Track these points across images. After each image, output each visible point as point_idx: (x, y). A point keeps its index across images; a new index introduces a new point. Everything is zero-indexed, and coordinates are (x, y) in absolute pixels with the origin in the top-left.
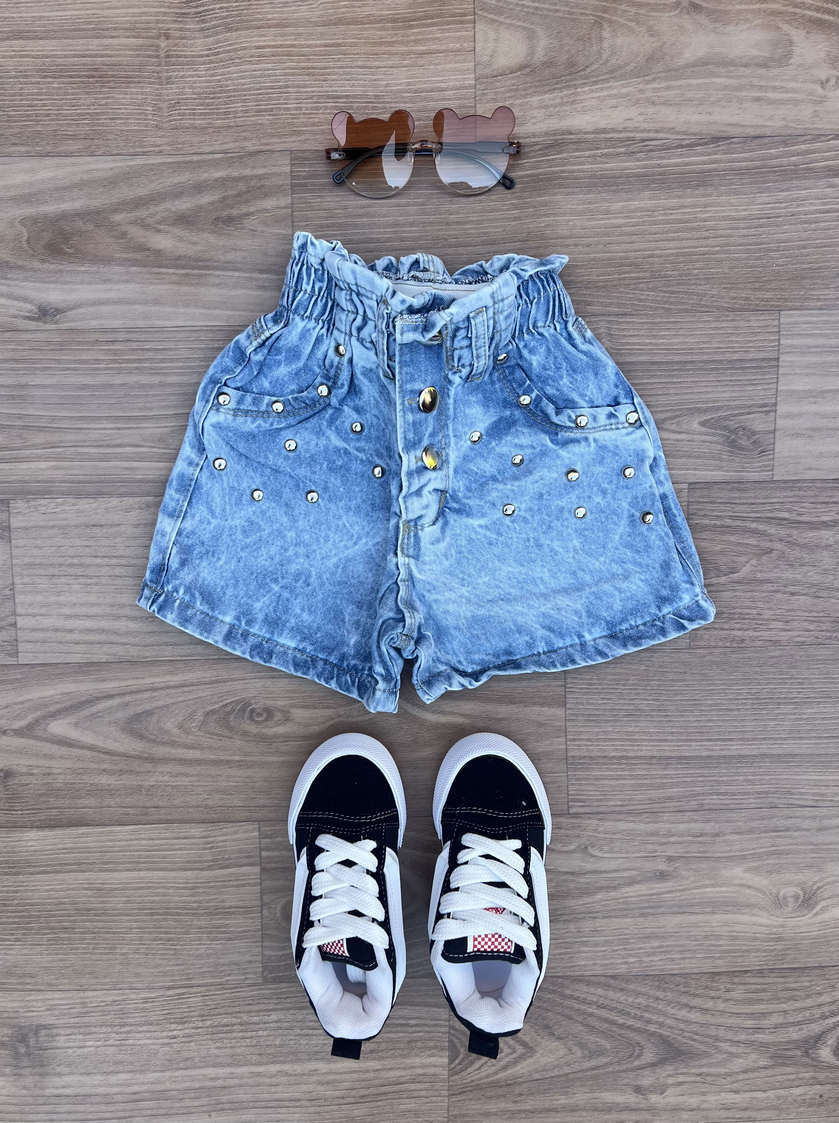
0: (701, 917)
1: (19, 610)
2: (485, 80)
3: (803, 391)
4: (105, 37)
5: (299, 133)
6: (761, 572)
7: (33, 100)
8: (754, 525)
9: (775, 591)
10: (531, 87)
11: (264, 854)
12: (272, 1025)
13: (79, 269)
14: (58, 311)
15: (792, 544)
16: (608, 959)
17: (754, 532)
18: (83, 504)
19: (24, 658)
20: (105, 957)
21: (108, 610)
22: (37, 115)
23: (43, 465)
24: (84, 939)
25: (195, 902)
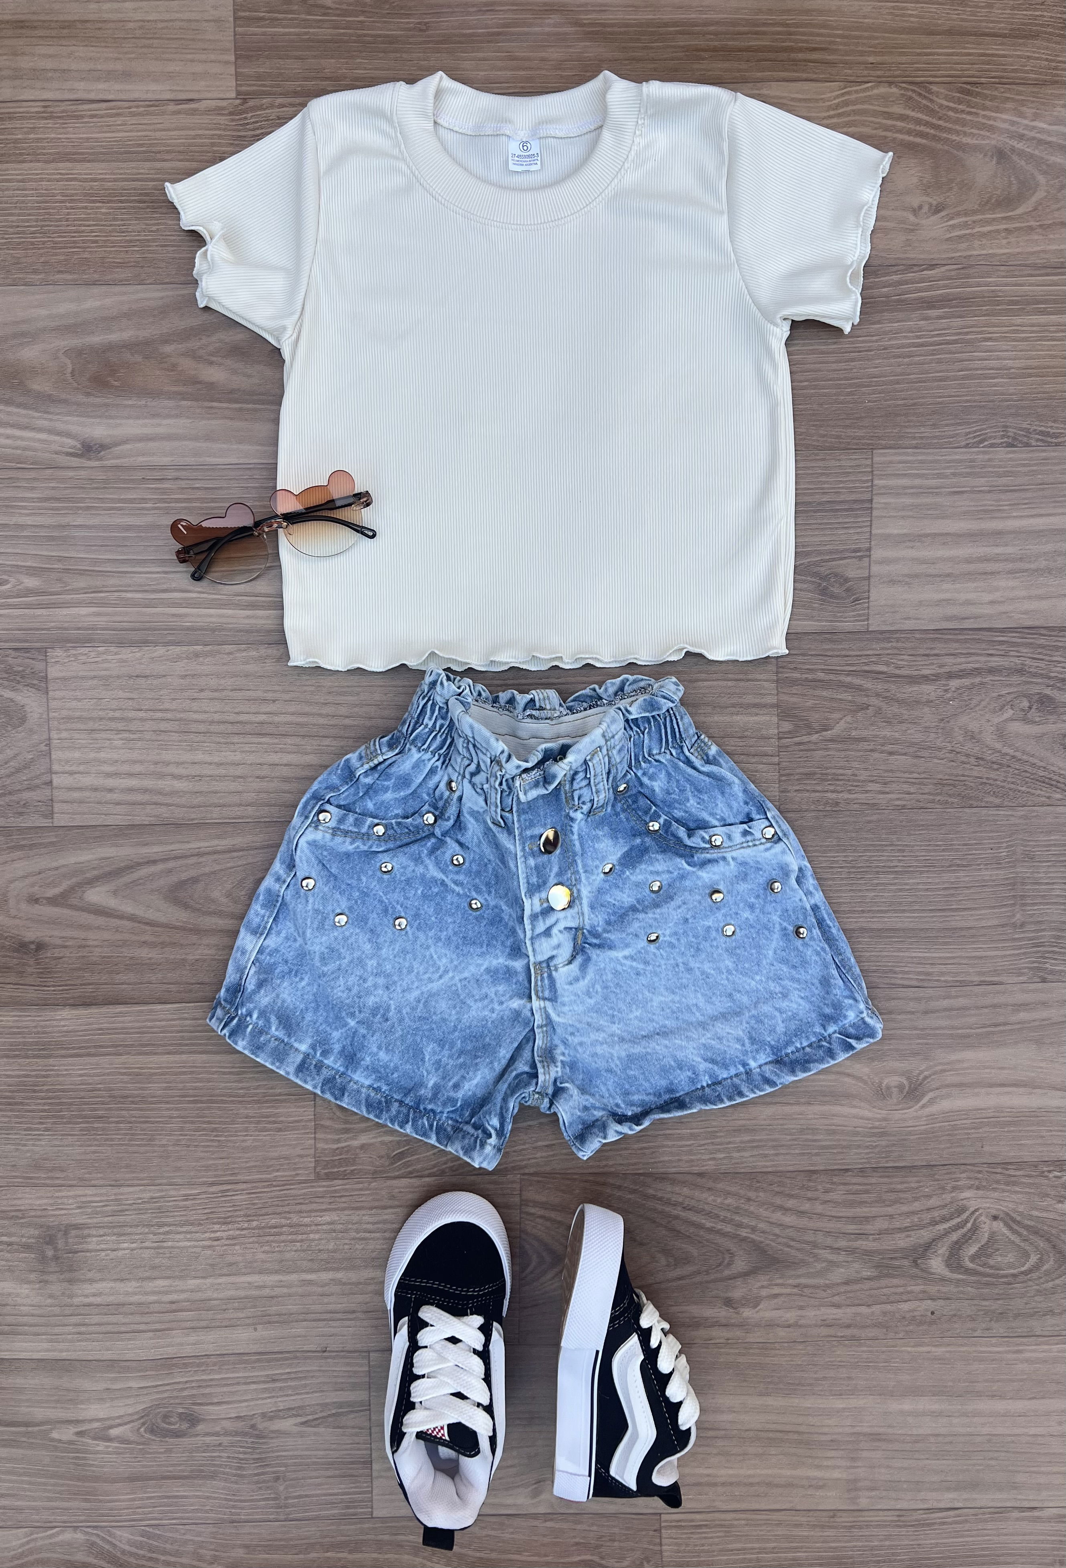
0: (797, 1109)
1: (56, 767)
3: (898, 535)
6: (856, 729)
7: (80, 225)
8: (849, 679)
9: (871, 750)
12: (324, 1227)
13: (126, 402)
14: (103, 447)
15: (890, 699)
16: (695, 1154)
17: (849, 686)
18: (126, 653)
19: (60, 820)
20: (142, 1149)
21: (152, 767)
22: (84, 242)
23: (84, 611)
24: (119, 1129)
25: (241, 1088)
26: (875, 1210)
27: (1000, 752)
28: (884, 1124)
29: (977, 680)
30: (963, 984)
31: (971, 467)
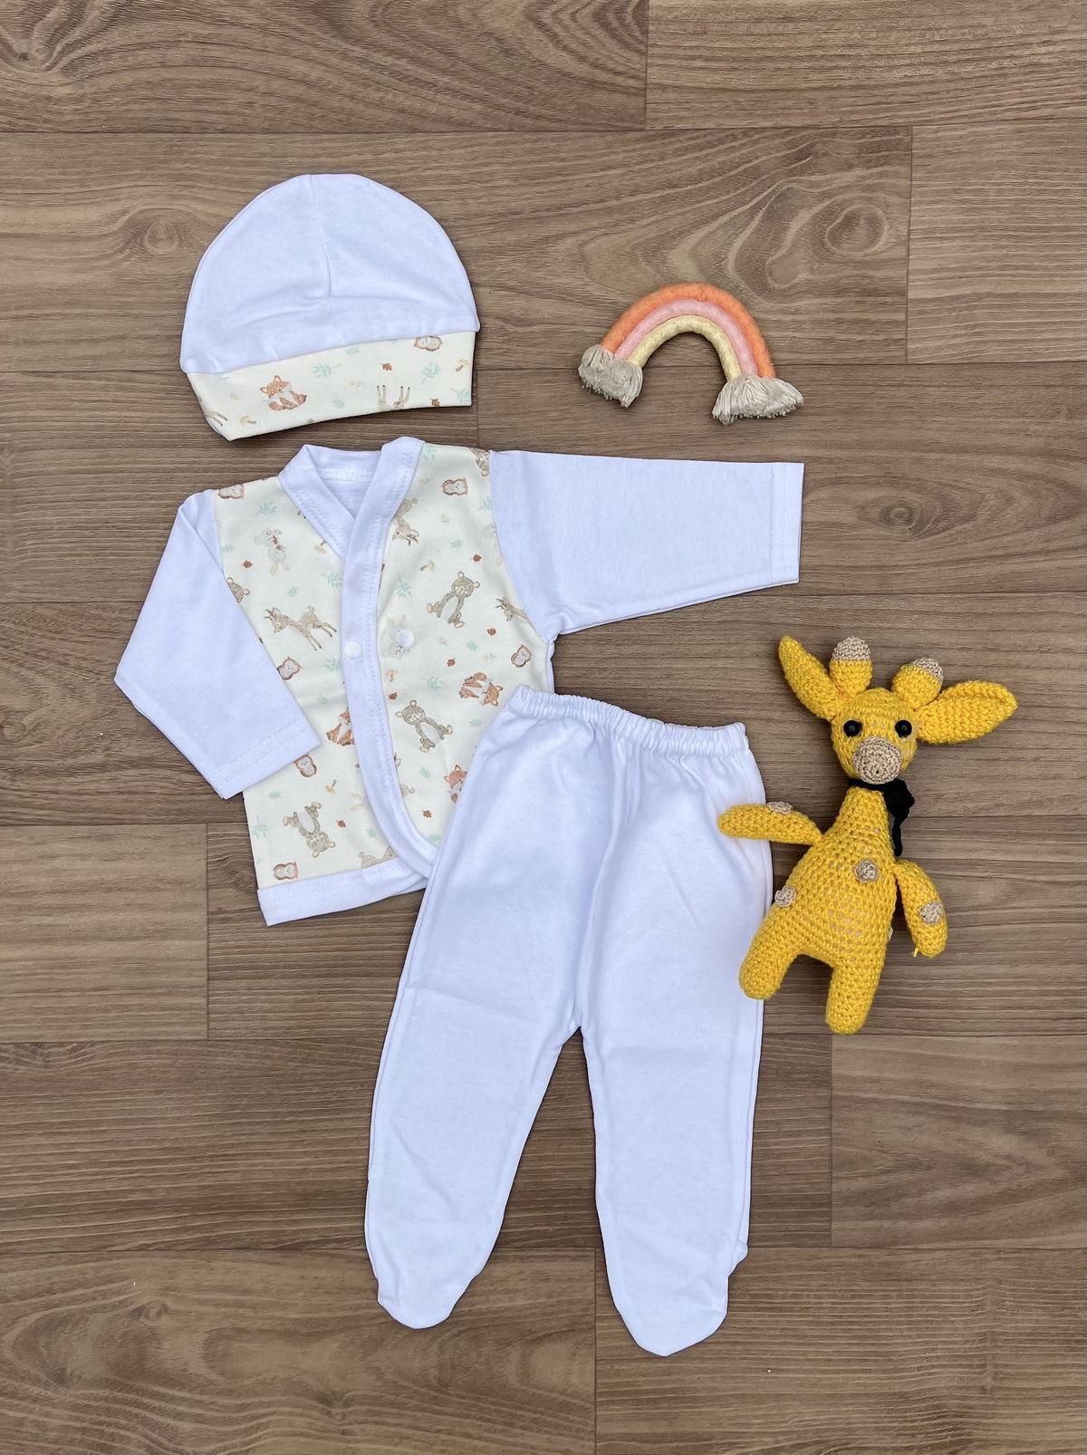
2: (584, 1326)
3: (173, 938)
4: (1060, 1389)
5: (818, 1268)
10: (525, 1317)
11: (901, 317)
26: (185, 75)
27: (38, 672)
28: (176, 191)
29: (69, 762)
30: (76, 374)
31: (84, 1019)
